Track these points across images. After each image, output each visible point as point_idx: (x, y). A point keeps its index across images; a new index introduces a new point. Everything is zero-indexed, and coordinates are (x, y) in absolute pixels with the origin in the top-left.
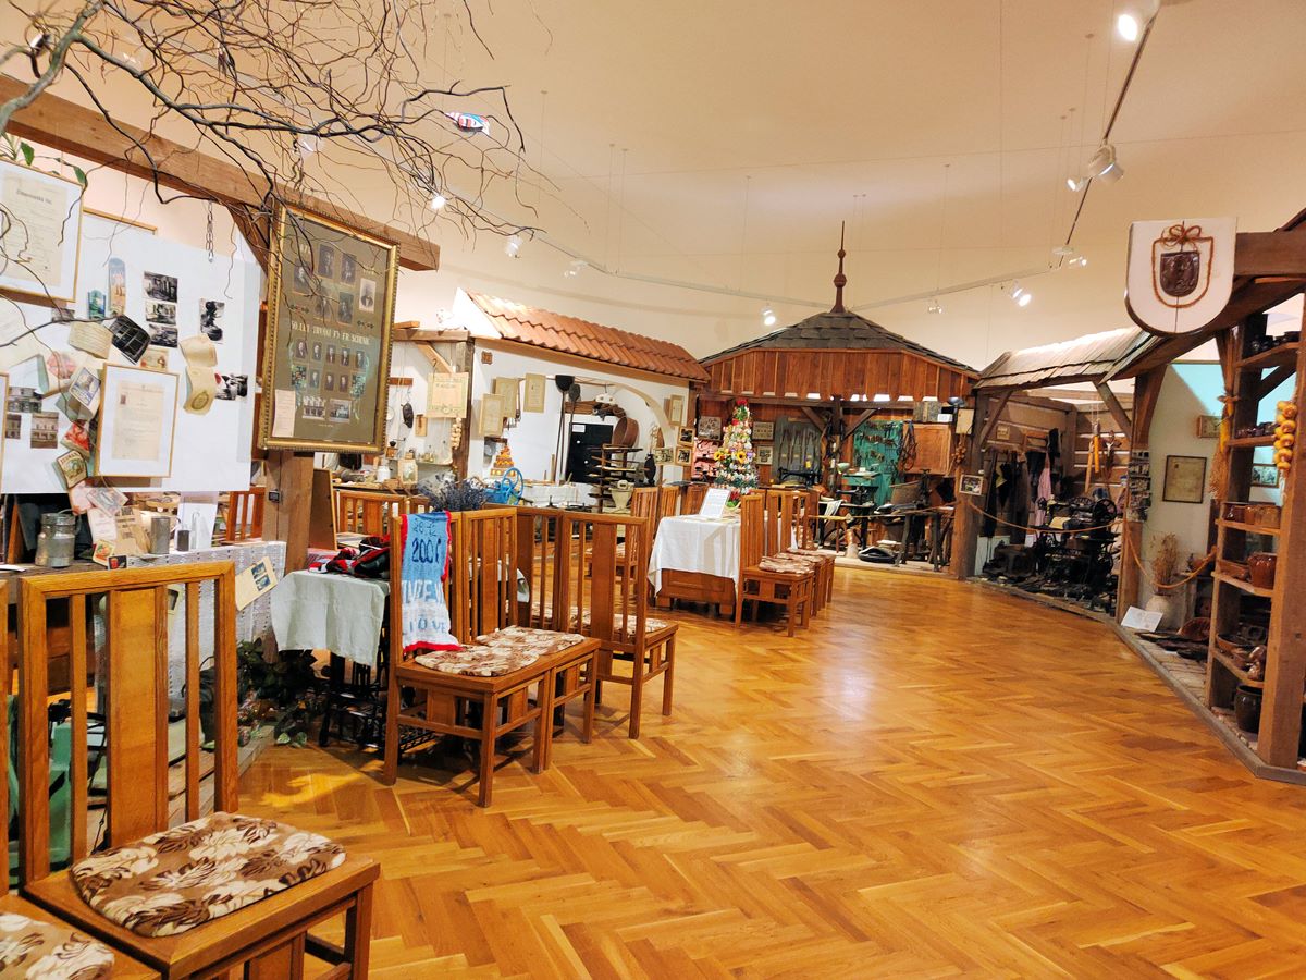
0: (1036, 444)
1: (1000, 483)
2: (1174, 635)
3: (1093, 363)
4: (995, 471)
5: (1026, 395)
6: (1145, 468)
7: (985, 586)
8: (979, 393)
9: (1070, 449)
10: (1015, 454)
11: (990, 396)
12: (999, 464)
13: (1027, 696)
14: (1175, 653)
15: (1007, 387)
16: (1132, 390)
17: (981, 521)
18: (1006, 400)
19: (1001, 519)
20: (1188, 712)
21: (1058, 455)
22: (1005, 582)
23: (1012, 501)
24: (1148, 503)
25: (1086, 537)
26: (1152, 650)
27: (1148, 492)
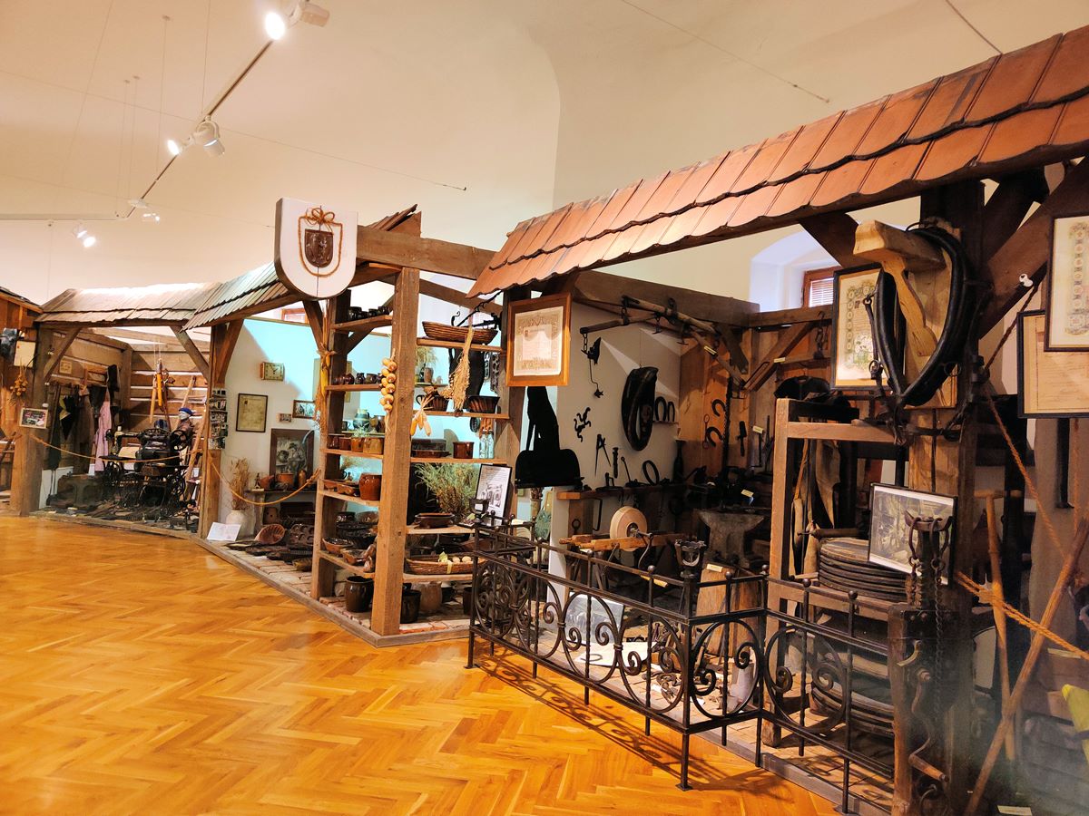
0: (97, 379)
1: (63, 416)
2: (254, 542)
3: (171, 309)
4: (58, 405)
5: (92, 333)
6: (222, 404)
7: (54, 519)
8: (41, 326)
9: (126, 385)
10: (77, 388)
11: (53, 330)
12: (62, 397)
13: (169, 626)
14: (264, 557)
15: (77, 323)
16: (208, 339)
17: (45, 454)
18: (74, 336)
19: (65, 451)
20: (300, 606)
21: (117, 389)
22: (76, 512)
23: (75, 435)
24: (226, 433)
25: (160, 464)
26: (244, 558)
27: (225, 424)
